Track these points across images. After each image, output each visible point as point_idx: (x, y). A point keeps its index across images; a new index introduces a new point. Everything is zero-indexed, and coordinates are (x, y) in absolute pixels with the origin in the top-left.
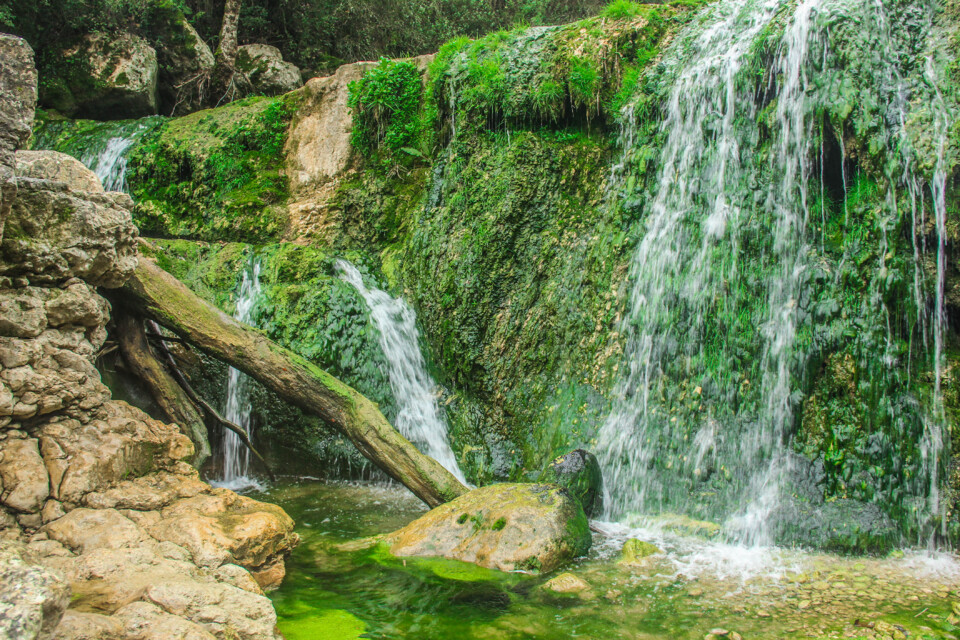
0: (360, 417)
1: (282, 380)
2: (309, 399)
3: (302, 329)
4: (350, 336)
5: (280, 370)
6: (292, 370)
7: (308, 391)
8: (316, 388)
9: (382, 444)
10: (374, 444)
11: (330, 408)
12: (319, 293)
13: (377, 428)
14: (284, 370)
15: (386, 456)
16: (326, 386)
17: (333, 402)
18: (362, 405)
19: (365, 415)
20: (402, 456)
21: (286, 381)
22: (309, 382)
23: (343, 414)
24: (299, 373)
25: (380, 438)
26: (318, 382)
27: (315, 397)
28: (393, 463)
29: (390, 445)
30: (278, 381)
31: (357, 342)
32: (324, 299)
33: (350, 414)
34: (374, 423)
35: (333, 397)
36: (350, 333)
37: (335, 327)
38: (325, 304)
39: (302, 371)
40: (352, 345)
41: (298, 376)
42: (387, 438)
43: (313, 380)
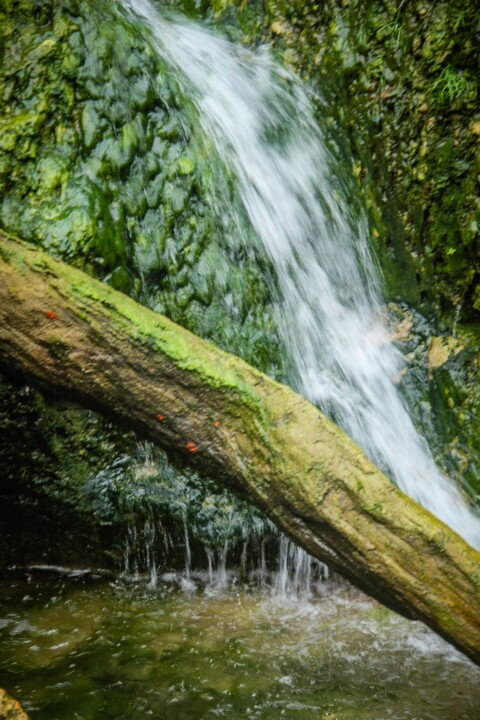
0: (294, 450)
1: (43, 344)
2: (123, 394)
3: (26, 160)
4: (152, 176)
5: (35, 319)
6: (75, 317)
7: (124, 373)
8: (145, 364)
9: (373, 529)
10: (348, 529)
11: (183, 415)
12: (50, 42)
13: (352, 484)
14: (50, 317)
15: (389, 561)
16: (170, 360)
17: (191, 399)
18: (289, 416)
19: (311, 448)
20: (434, 563)
21: (56, 349)
22: (126, 350)
23: (225, 433)
24: (95, 324)
25: (365, 512)
26: (150, 348)
27: (140, 386)
28: (412, 580)
29: (394, 530)
30: (32, 348)
31: (175, 196)
32: (69, 63)
33: (252, 436)
34: (342, 471)
35: (191, 388)
36: (152, 165)
37: (113, 150)
38: (71, 80)
39: (101, 318)
40: (160, 201)
41: (93, 333)
42: (386, 512)
43: (136, 344)
